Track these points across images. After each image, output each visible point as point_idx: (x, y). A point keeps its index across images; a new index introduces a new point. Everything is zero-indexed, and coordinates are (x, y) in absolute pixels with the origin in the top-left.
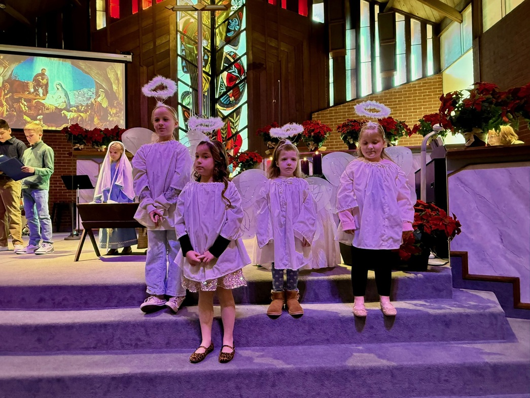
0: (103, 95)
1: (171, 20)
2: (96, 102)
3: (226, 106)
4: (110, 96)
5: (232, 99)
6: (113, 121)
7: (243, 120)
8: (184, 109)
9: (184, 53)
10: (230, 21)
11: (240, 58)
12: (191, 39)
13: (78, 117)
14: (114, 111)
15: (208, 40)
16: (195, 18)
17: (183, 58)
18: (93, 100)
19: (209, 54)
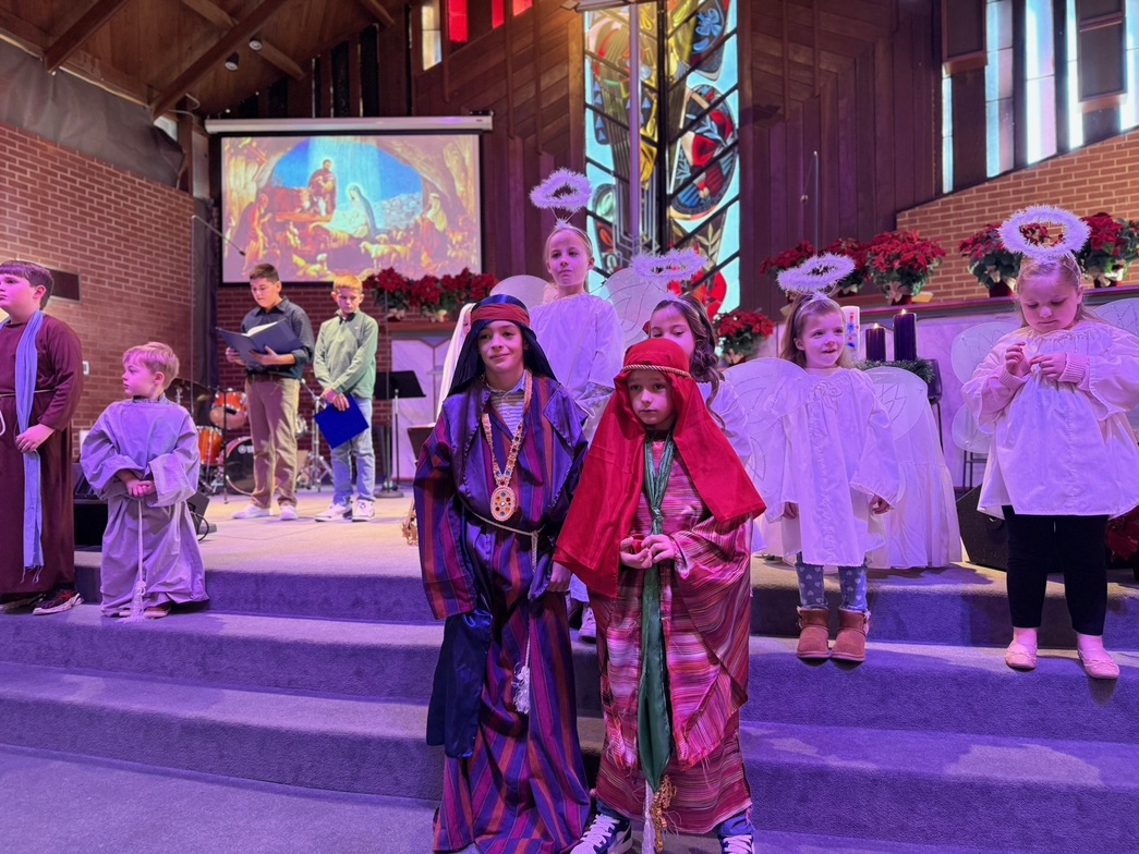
0: (436, 204)
1: (571, 32)
2: (423, 220)
3: (690, 210)
4: (451, 206)
5: (704, 193)
6: (456, 257)
7: (729, 239)
8: (599, 224)
9: (599, 100)
10: (700, 16)
11: (723, 98)
12: (614, 68)
13: (390, 254)
14: (457, 238)
15: (651, 65)
16: (621, 19)
17: (597, 111)
18: (417, 217)
19: (654, 96)
